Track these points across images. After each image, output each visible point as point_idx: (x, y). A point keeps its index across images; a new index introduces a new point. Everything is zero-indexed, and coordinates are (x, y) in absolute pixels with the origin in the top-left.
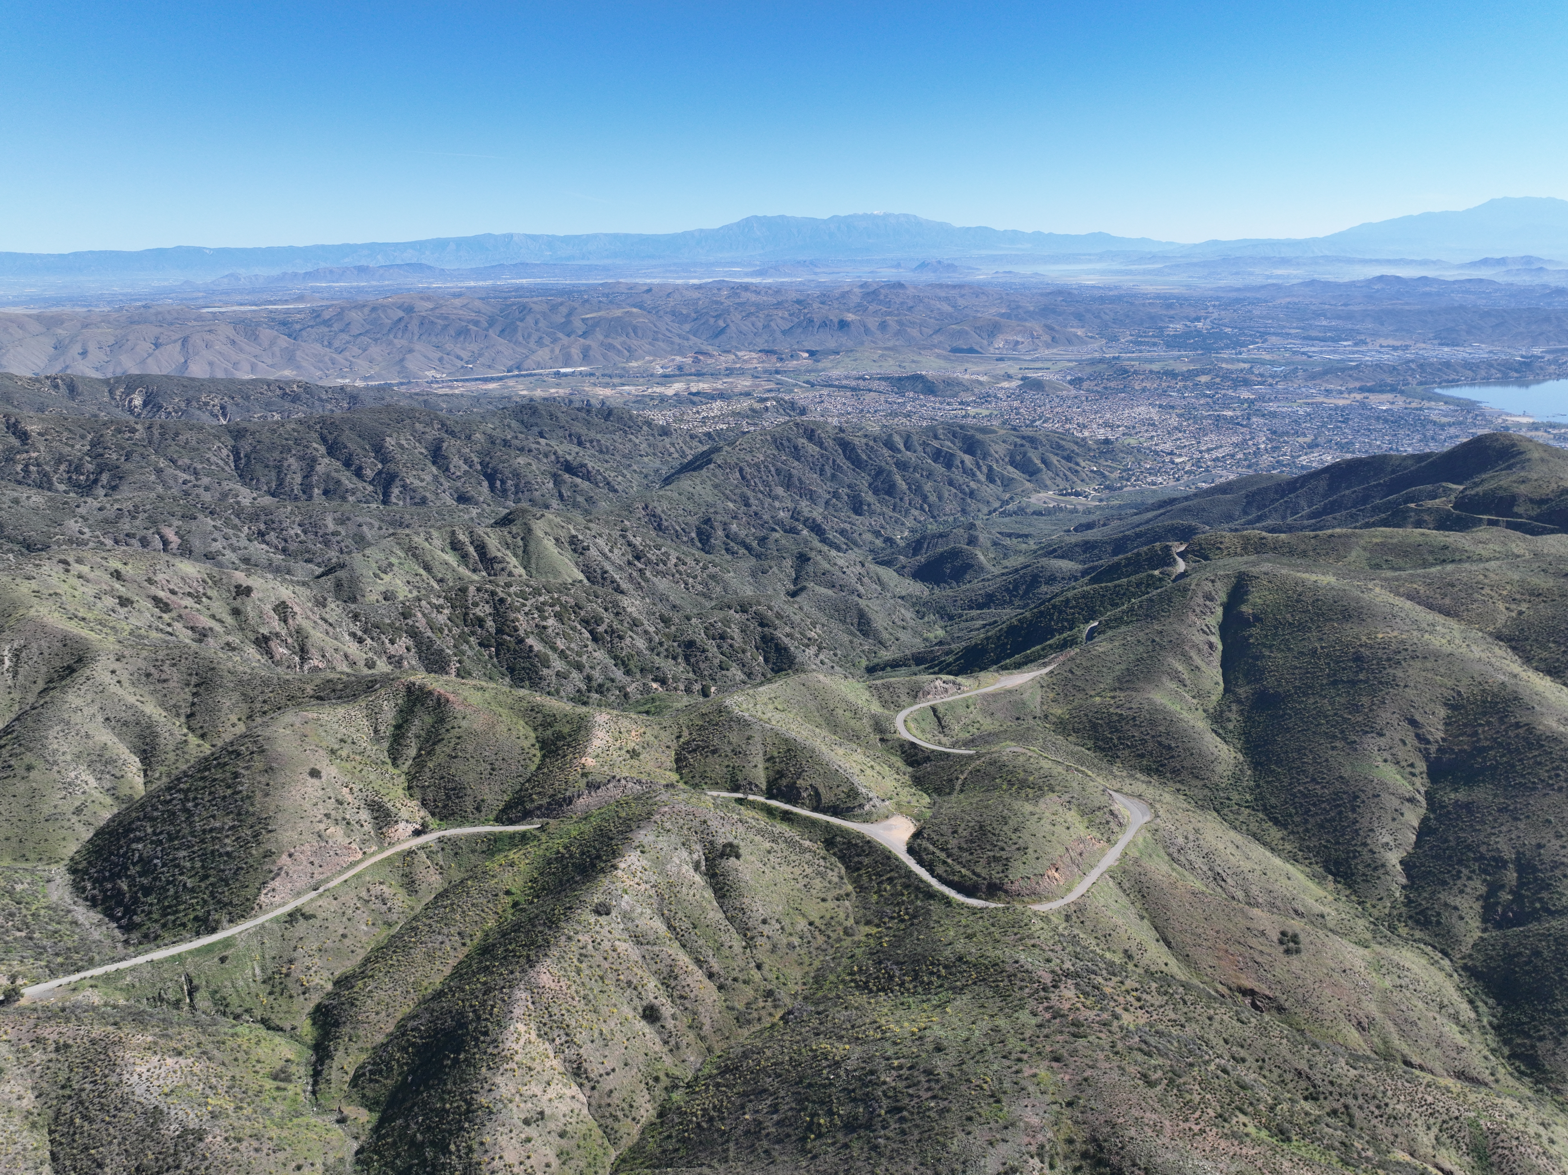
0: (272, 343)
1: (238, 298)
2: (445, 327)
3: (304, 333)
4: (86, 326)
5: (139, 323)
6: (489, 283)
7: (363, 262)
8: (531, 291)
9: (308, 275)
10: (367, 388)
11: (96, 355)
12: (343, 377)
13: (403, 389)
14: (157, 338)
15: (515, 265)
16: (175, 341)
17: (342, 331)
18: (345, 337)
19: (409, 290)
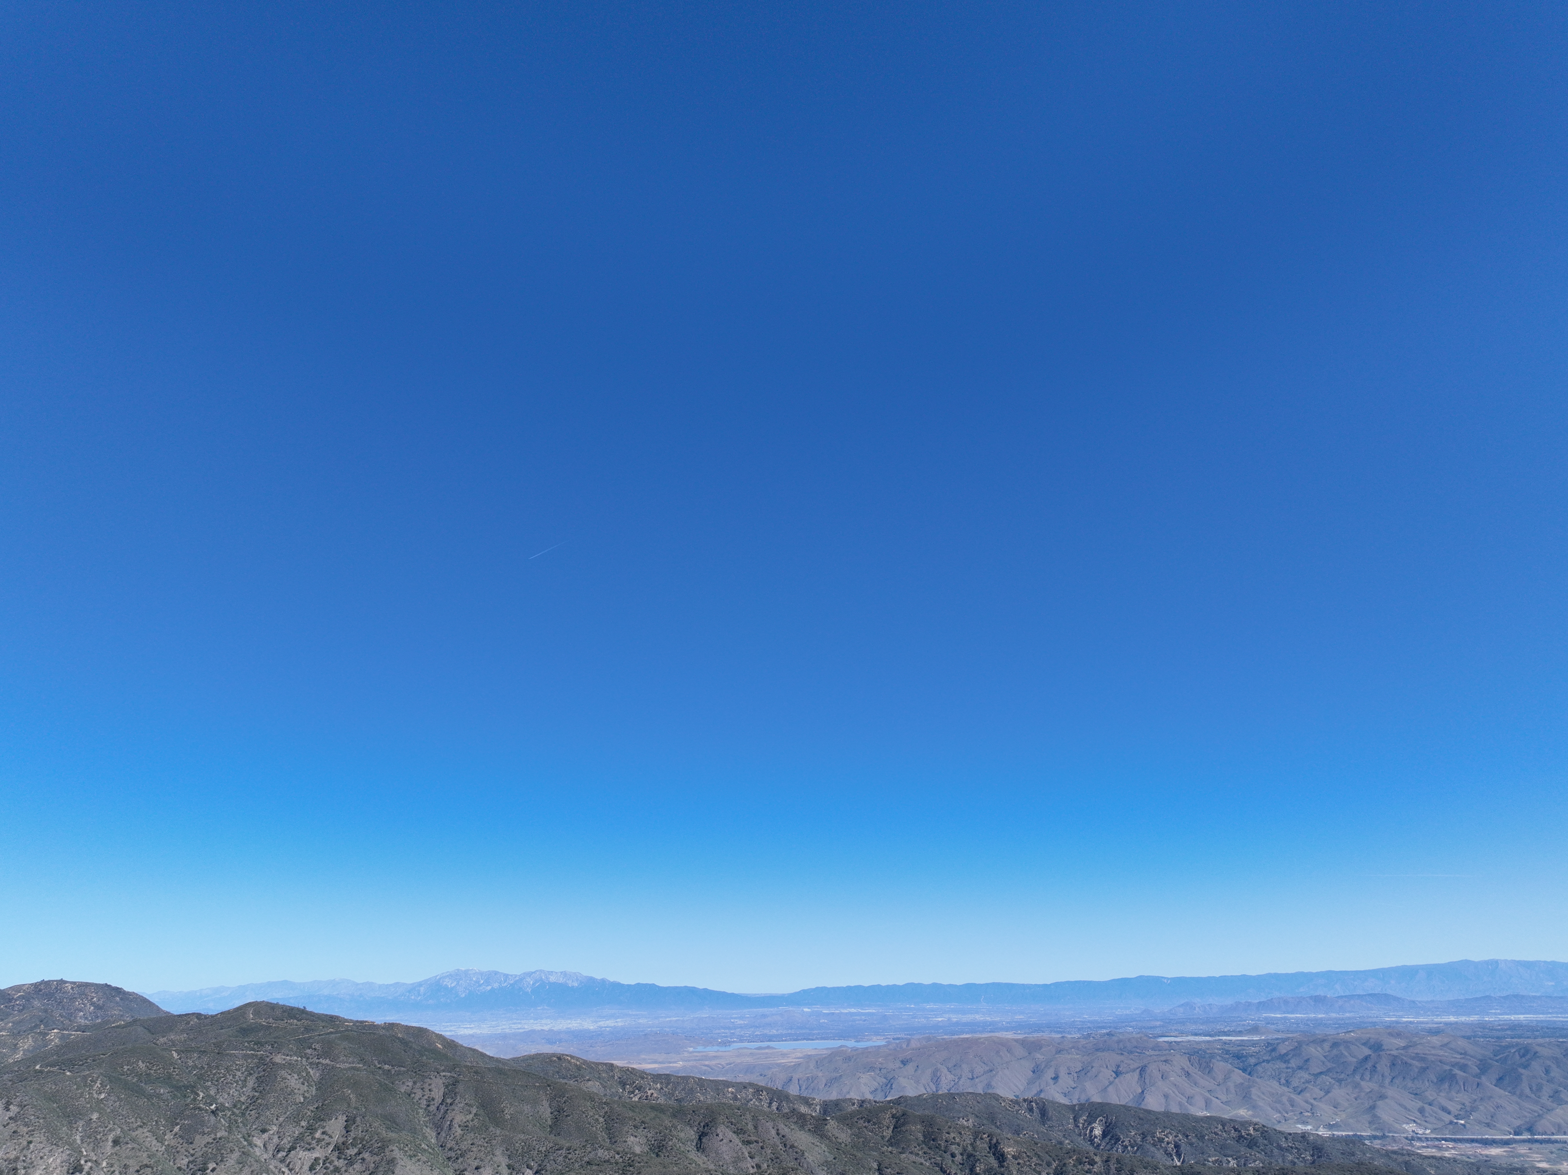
0: (1227, 1078)
1: (1193, 1027)
2: (1424, 1070)
3: (1259, 1068)
4: (1059, 1052)
5: (1103, 1051)
6: (1474, 1018)
7: (1320, 992)
8: (1532, 1029)
9: (1263, 1006)
10: (1333, 1139)
11: (1066, 1081)
12: (1305, 1123)
13: (1377, 1144)
14: (1118, 1066)
15: (1506, 998)
16: (1134, 1070)
17: (1300, 1068)
18: (1305, 1076)
19: (1374, 1024)
